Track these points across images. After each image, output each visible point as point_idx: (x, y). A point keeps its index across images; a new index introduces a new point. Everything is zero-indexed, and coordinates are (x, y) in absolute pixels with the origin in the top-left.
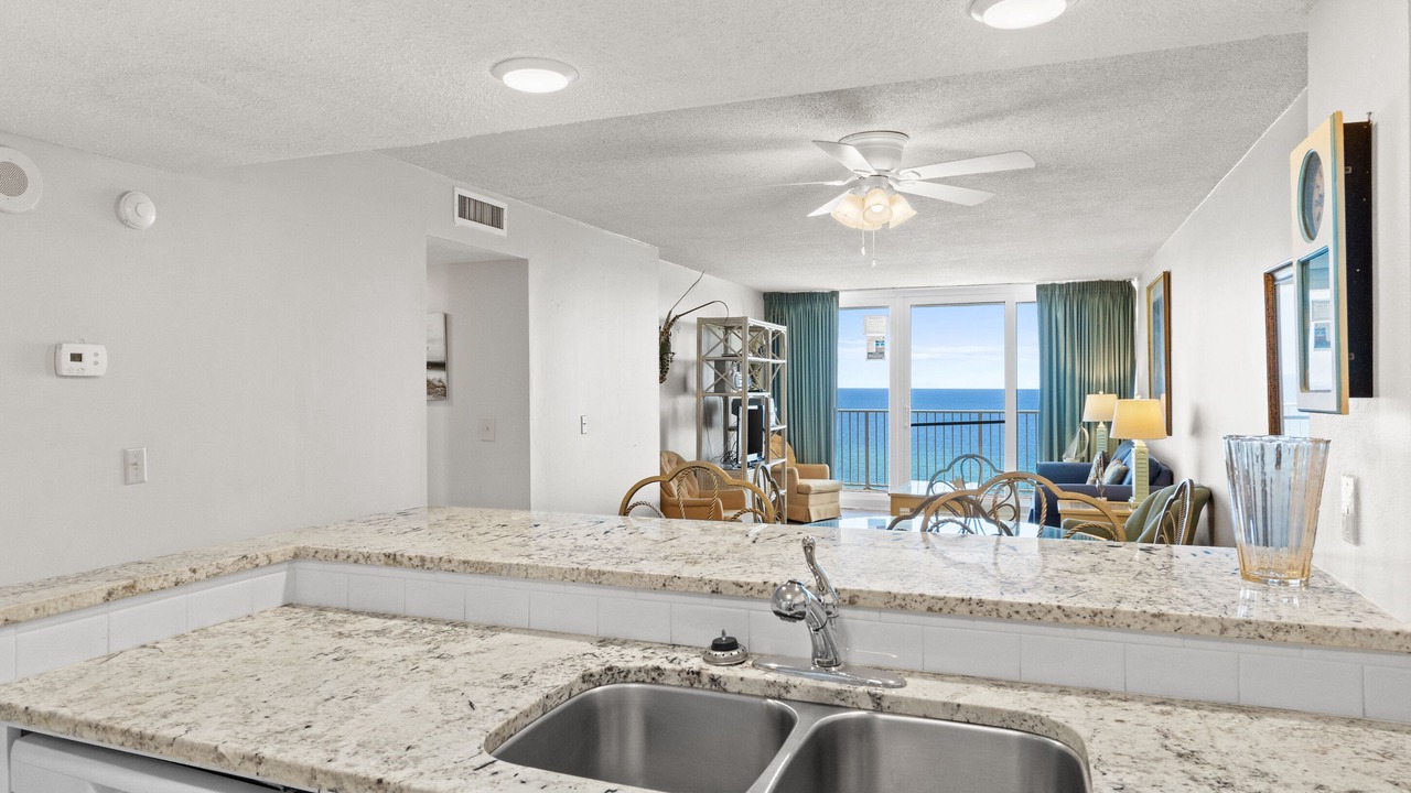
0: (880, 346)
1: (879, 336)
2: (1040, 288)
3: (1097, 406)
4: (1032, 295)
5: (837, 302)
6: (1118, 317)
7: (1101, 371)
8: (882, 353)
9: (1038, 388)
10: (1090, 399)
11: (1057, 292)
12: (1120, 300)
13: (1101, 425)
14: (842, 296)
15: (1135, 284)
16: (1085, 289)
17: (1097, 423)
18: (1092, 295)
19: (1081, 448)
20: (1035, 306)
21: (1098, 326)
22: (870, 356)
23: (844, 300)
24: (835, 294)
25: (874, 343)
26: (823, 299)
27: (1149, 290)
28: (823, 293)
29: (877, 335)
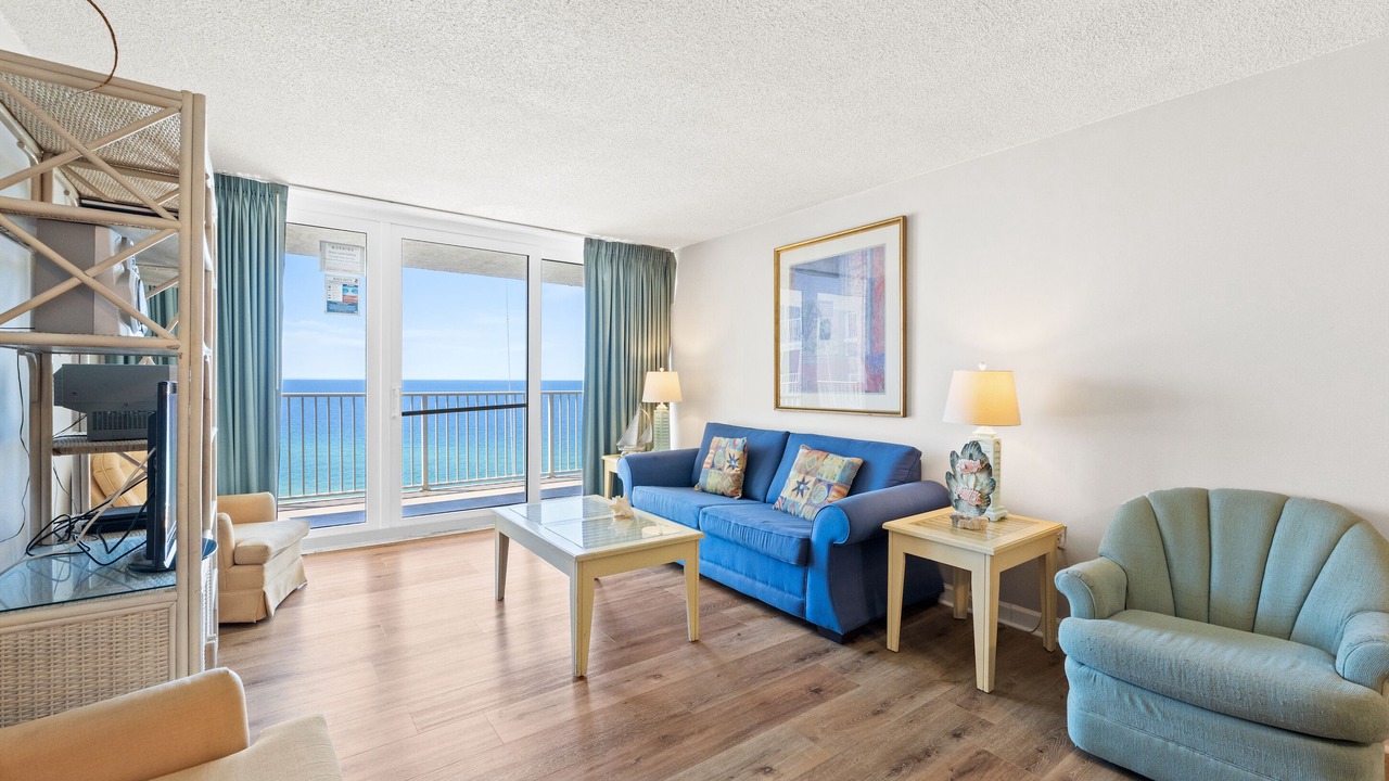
0: (350, 293)
2: (589, 242)
3: (656, 385)
8: (355, 305)
10: (649, 377)
11: (603, 251)
13: (661, 406)
15: (675, 254)
16: (631, 251)
18: (637, 260)
22: (331, 307)
23: (297, 208)
24: (279, 189)
25: (341, 287)
26: (254, 193)
27: (777, 254)
28: (254, 183)
29: (347, 275)
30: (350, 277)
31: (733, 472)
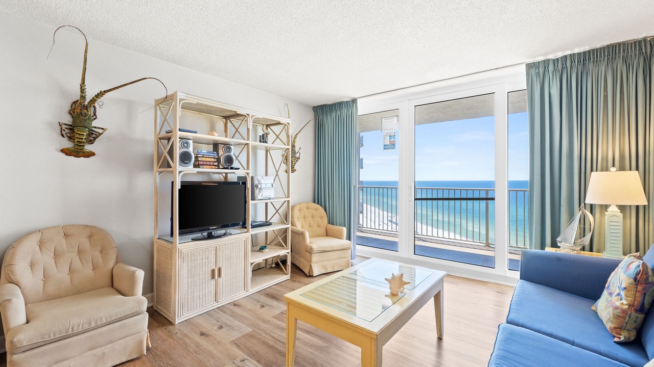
0: (393, 140)
2: (533, 66)
8: (394, 144)
10: (596, 179)
11: (551, 68)
13: (613, 209)
17: (605, 207)
18: (597, 62)
19: (583, 233)
21: (606, 97)
22: (386, 147)
24: (354, 101)
25: (389, 137)
26: (348, 106)
28: (347, 102)
29: (390, 131)
30: (392, 132)
31: (618, 304)
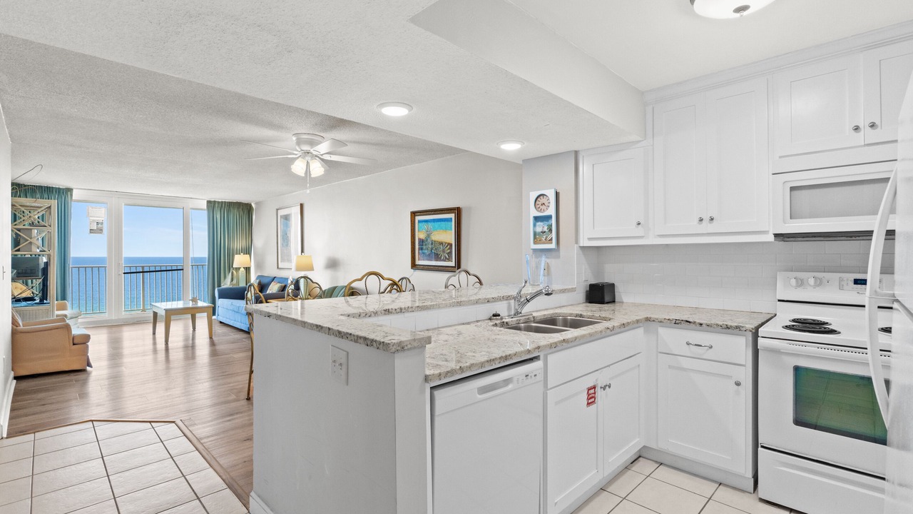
0: (100, 226)
1: (100, 220)
2: (209, 202)
3: (240, 260)
4: (204, 205)
5: (71, 195)
6: (245, 218)
7: (239, 243)
8: (101, 230)
9: (207, 256)
10: (237, 257)
11: (217, 206)
12: (246, 212)
13: (242, 269)
14: (75, 192)
15: (253, 205)
16: (231, 205)
17: (239, 268)
19: (232, 280)
20: (206, 212)
22: (92, 231)
23: (76, 194)
24: (69, 190)
25: (96, 223)
26: (59, 192)
27: (277, 210)
28: (59, 189)
29: (98, 219)
